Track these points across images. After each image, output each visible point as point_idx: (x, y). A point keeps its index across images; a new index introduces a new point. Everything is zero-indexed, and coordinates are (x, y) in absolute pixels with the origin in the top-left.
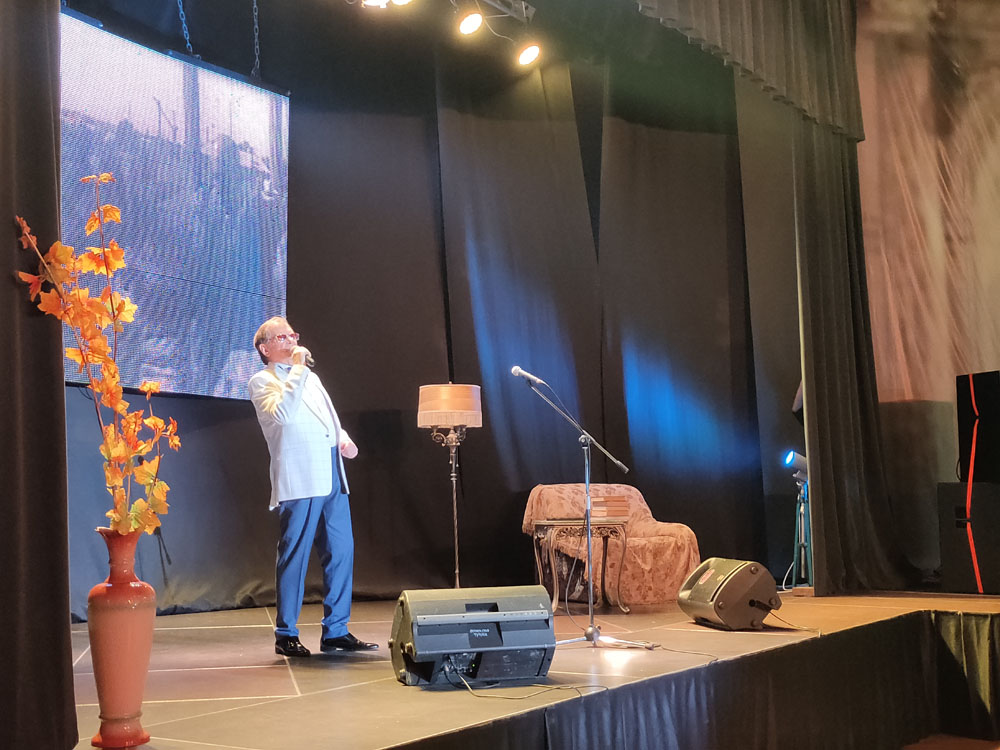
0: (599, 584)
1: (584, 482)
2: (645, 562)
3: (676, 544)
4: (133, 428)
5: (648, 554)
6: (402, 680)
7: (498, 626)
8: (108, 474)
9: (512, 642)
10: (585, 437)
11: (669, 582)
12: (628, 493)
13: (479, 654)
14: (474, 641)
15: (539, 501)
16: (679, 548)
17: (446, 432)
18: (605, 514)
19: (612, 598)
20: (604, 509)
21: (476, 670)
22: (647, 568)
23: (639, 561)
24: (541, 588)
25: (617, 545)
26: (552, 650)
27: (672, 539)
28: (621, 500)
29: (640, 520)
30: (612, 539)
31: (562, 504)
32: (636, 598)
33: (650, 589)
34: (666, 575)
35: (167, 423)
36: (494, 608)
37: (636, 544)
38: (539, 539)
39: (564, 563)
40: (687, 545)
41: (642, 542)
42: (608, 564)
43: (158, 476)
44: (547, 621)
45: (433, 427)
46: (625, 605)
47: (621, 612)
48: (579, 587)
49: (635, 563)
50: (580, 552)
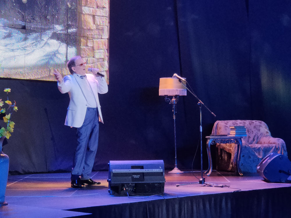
2: (259, 155)
3: (276, 147)
5: (261, 151)
12: (260, 124)
16: (277, 149)
17: (171, 97)
18: (235, 134)
20: (234, 131)
22: (260, 157)
23: (257, 154)
27: (274, 145)
29: (264, 136)
31: (226, 129)
37: (256, 147)
39: (226, 155)
40: (280, 148)
44: (162, 173)
45: (165, 96)
46: (241, 172)
47: (239, 176)
48: (231, 166)
49: (254, 155)
50: (230, 150)
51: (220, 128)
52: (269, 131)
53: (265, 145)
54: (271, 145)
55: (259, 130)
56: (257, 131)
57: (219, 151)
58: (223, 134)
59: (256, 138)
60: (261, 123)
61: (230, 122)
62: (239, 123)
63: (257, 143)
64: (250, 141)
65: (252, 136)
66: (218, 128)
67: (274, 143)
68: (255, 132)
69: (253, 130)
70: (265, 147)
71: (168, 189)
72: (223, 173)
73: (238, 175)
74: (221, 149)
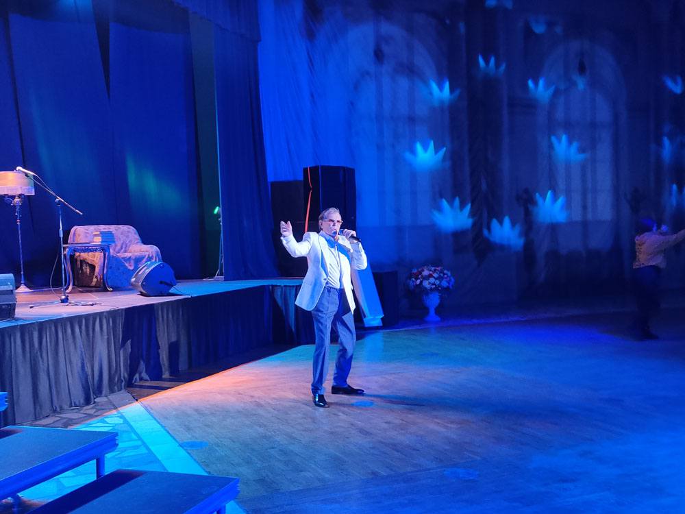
2: (130, 265)
3: (149, 255)
5: (132, 261)
12: (128, 230)
15: (74, 234)
16: (150, 258)
17: (13, 197)
18: (100, 240)
22: (131, 268)
23: (127, 265)
26: (13, 305)
27: (147, 253)
28: (110, 232)
29: (134, 244)
39: (88, 267)
40: (155, 257)
41: (130, 255)
44: (12, 291)
47: (109, 291)
48: (95, 280)
49: (125, 266)
50: (94, 261)
51: (79, 235)
52: (139, 238)
53: (136, 254)
54: (143, 254)
55: (127, 237)
56: (125, 238)
57: (79, 263)
58: (84, 242)
59: (124, 246)
60: (129, 228)
61: (92, 227)
62: (102, 227)
63: (126, 252)
64: (117, 250)
65: (119, 244)
66: (77, 235)
67: (147, 251)
68: (122, 239)
69: (120, 236)
70: (136, 256)
71: (20, 312)
72: (85, 289)
73: (105, 290)
74: (81, 261)
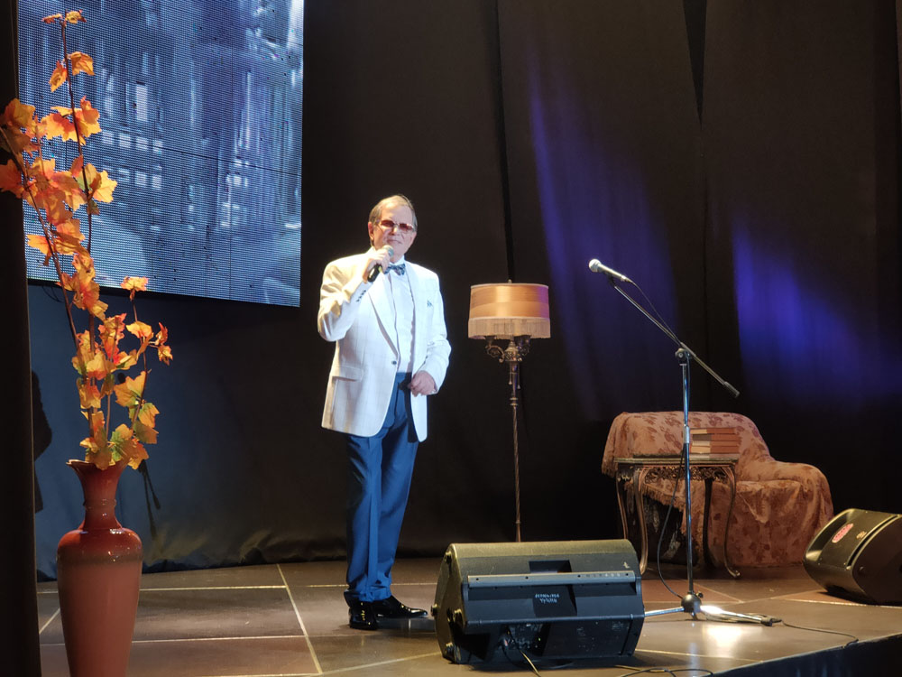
0: (700, 539)
1: (682, 409)
3: (801, 490)
4: (114, 336)
5: (764, 502)
6: (449, 656)
7: (570, 589)
8: (82, 393)
9: (589, 610)
10: (683, 350)
11: (792, 539)
12: (737, 424)
13: (547, 625)
14: (540, 609)
15: (624, 432)
16: (805, 496)
18: (708, 450)
19: (717, 556)
20: (708, 443)
21: (542, 645)
22: (763, 520)
23: (753, 511)
24: (625, 542)
25: (723, 490)
26: (640, 622)
27: (796, 484)
28: (729, 431)
29: (754, 458)
30: (717, 483)
31: (652, 438)
32: (749, 559)
33: (767, 547)
34: (789, 530)
35: (156, 330)
36: (564, 566)
37: (749, 489)
38: (623, 481)
39: (656, 513)
40: (815, 493)
41: (758, 487)
42: (713, 514)
43: (146, 395)
44: (633, 585)
45: (488, 338)
46: (735, 568)
49: (747, 514)
50: (676, 499)
51: (635, 435)
52: (764, 444)
53: (770, 484)
54: (789, 485)
60: (740, 420)
67: (794, 479)
70: (773, 491)
